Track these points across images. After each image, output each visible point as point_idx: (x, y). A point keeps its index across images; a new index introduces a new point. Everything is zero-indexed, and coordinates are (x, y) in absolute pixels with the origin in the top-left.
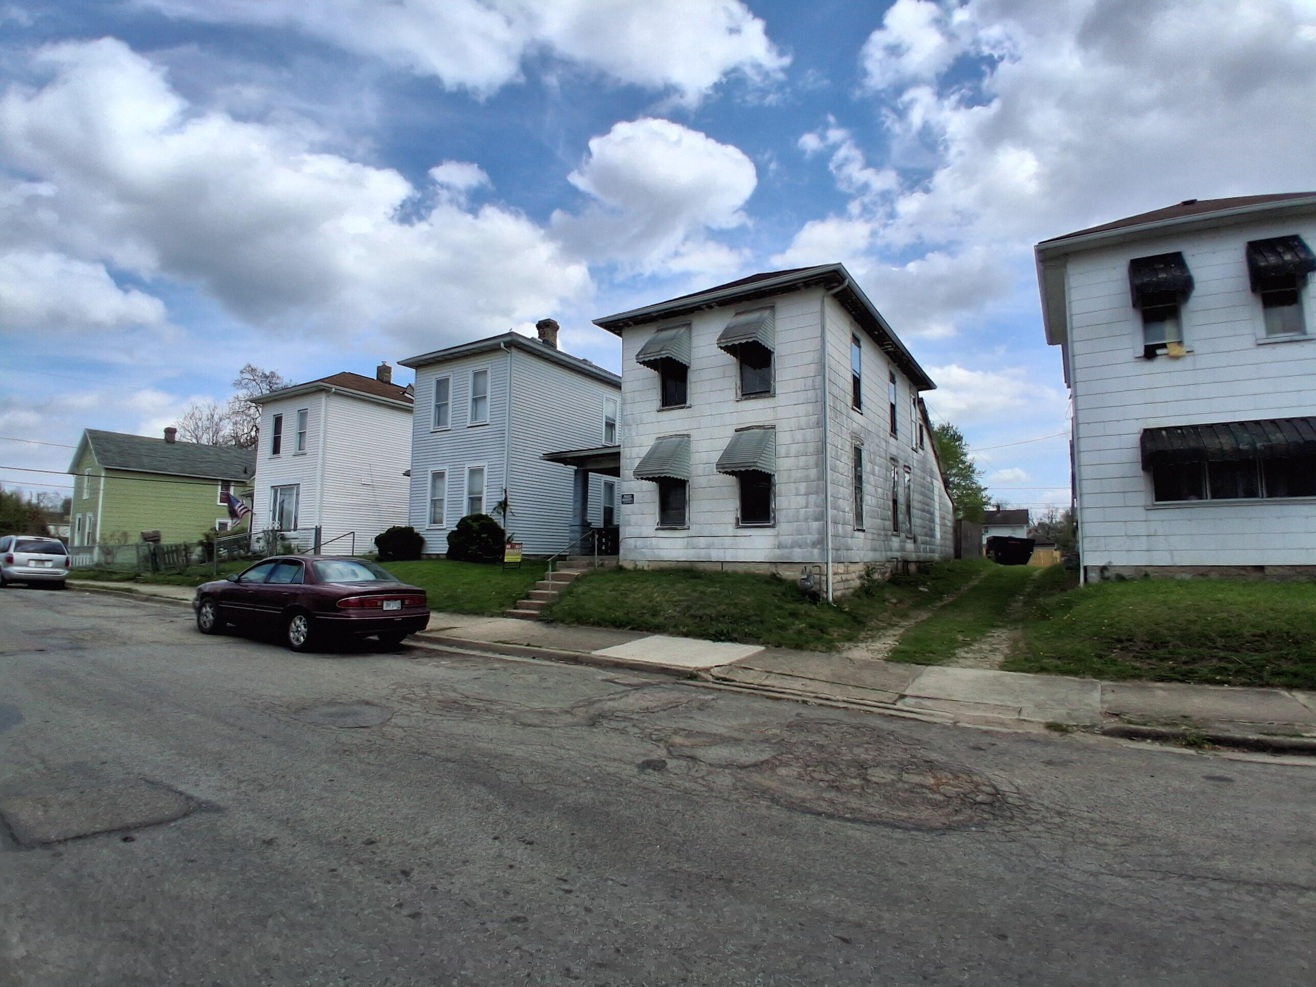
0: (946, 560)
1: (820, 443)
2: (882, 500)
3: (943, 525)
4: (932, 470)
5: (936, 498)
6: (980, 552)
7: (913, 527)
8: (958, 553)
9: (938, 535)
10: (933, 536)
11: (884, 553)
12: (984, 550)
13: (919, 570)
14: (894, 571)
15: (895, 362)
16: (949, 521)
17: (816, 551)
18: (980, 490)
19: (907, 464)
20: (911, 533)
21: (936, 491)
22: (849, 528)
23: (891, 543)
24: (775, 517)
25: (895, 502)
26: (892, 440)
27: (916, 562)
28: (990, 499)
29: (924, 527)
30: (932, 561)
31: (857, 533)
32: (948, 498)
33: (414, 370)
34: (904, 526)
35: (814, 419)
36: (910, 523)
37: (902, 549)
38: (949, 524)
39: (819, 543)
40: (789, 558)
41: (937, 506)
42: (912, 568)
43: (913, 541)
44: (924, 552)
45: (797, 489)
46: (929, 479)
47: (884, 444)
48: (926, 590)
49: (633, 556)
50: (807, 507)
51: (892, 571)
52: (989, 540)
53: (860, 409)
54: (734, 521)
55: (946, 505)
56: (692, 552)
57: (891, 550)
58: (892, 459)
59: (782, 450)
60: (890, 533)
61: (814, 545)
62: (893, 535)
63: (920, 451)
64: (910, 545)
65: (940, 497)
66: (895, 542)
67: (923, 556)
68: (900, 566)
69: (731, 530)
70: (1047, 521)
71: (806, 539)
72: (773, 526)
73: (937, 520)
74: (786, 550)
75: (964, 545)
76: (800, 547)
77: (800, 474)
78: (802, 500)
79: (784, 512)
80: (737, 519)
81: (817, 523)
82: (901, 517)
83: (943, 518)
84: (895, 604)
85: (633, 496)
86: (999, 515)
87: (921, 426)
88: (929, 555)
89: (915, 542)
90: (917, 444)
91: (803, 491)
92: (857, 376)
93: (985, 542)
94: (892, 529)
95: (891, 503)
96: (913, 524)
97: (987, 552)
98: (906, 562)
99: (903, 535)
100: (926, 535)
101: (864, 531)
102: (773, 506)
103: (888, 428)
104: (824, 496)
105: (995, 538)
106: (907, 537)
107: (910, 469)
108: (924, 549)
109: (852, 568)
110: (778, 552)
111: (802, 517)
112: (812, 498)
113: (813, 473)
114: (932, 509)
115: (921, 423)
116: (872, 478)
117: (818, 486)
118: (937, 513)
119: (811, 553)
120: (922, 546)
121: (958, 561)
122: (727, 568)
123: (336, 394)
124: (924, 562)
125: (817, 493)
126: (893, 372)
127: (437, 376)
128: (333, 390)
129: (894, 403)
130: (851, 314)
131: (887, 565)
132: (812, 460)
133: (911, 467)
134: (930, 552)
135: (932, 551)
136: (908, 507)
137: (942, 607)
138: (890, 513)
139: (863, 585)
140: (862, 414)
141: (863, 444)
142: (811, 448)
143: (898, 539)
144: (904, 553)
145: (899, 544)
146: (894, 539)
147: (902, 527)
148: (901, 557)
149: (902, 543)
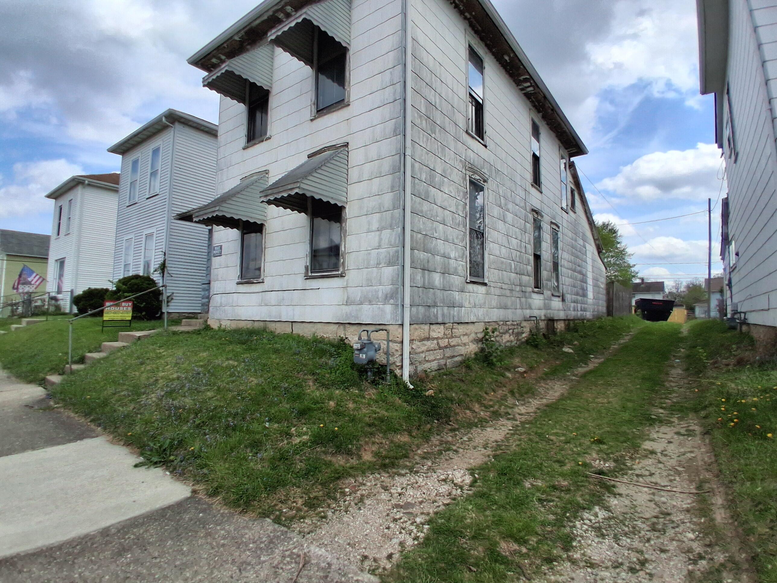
0: (598, 318)
1: (397, 157)
2: (518, 253)
3: (595, 286)
4: (584, 234)
5: (589, 261)
6: (630, 311)
7: (561, 286)
8: (610, 312)
9: (590, 295)
10: (585, 295)
11: (519, 311)
12: (633, 309)
13: (568, 328)
14: (534, 331)
15: (539, 112)
16: (602, 283)
17: (388, 308)
18: (629, 266)
19: (554, 221)
20: (558, 291)
21: (589, 255)
22: (457, 281)
23: (530, 300)
24: (343, 263)
25: (537, 257)
26: (533, 191)
27: (564, 320)
28: (637, 273)
29: (574, 287)
30: (583, 320)
31: (471, 287)
32: (601, 263)
33: (121, 156)
34: (549, 283)
35: (391, 125)
36: (557, 280)
37: (547, 307)
38: (603, 286)
39: (392, 297)
40: (357, 317)
41: (590, 268)
42: (560, 326)
43: (560, 299)
44: (574, 310)
45: (369, 223)
46: (581, 242)
47: (522, 194)
48: (571, 351)
49: (217, 315)
50: (379, 247)
51: (531, 331)
52: (637, 302)
53: (483, 139)
54: (303, 270)
55: (599, 269)
56: (265, 309)
57: (530, 308)
58: (533, 210)
59: (354, 174)
60: (530, 289)
61: (387, 298)
62: (534, 292)
63: (571, 213)
64: (556, 303)
65: (594, 260)
66: (537, 300)
67: (572, 314)
68: (542, 325)
69: (300, 282)
70: (674, 291)
71: (377, 292)
72: (342, 276)
73: (590, 281)
74: (354, 307)
75: (615, 304)
76: (370, 302)
77: (372, 203)
78: (373, 238)
79: (353, 256)
80: (306, 268)
81: (391, 268)
82: (545, 274)
83: (595, 279)
84: (522, 374)
85: (221, 246)
86: (642, 286)
87: (572, 191)
88: (579, 313)
89: (563, 300)
90: (567, 205)
91: (375, 226)
92: (481, 101)
93: (634, 303)
94: (533, 285)
95: (532, 258)
96: (560, 282)
97: (635, 311)
98: (551, 321)
99: (548, 293)
100: (577, 294)
101: (485, 284)
102: (343, 249)
103: (529, 176)
104: (400, 230)
105: (643, 300)
106: (553, 295)
107: (559, 227)
108: (574, 308)
109: (460, 330)
110: (346, 309)
111: (373, 262)
112: (386, 233)
113: (388, 199)
114: (584, 271)
115: (573, 187)
116: (500, 225)
117: (392, 217)
118: (590, 275)
119: (383, 311)
120: (572, 305)
121: (610, 318)
122: (298, 330)
123: (89, 185)
124: (574, 320)
125: (391, 227)
126: (537, 121)
127: (132, 159)
128: (87, 182)
129: (537, 154)
130: (465, 18)
131: (524, 324)
132: (387, 181)
133: (560, 226)
134: (581, 310)
135: (584, 310)
136: (556, 266)
137: (584, 375)
138: (530, 268)
139: (482, 350)
140: (486, 146)
141: (485, 181)
142: (387, 165)
143: (541, 297)
144: (549, 311)
145: (542, 302)
146: (534, 296)
147: (547, 284)
148: (545, 316)
149: (546, 301)
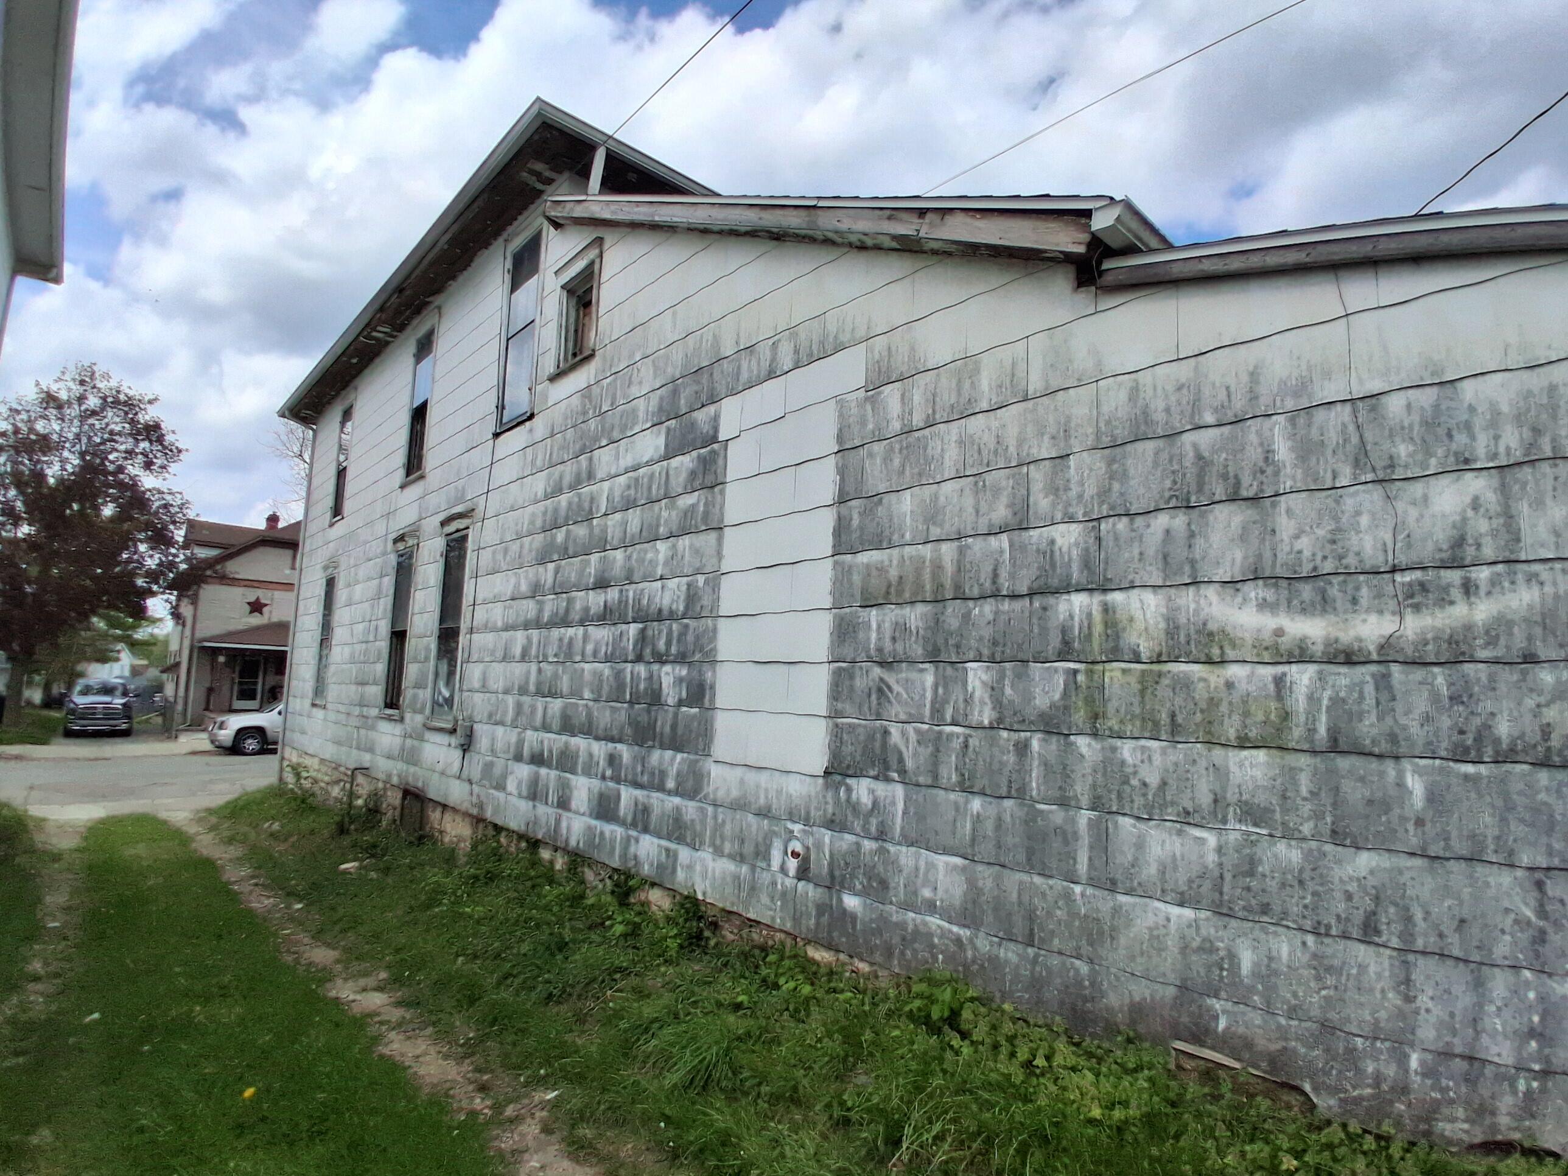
7: (460, 697)
19: (453, 512)
22: (307, 703)
23: (372, 734)
25: (398, 638)
27: (474, 818)
34: (421, 693)
36: (451, 683)
37: (411, 757)
42: (453, 830)
43: (460, 741)
53: (341, 513)
58: (396, 541)
60: (374, 712)
62: (382, 717)
64: (441, 752)
66: (387, 735)
68: (391, 797)
82: (411, 671)
89: (471, 746)
92: (345, 464)
94: (381, 702)
95: (385, 645)
96: (460, 686)
98: (416, 799)
99: (413, 720)
101: (323, 707)
103: (397, 478)
106: (430, 727)
107: (471, 513)
116: (346, 613)
124: (516, 834)
138: (381, 667)
140: (343, 518)
141: (338, 567)
143: (398, 729)
144: (412, 769)
145: (398, 741)
146: (384, 726)
147: (415, 696)
148: (399, 776)
149: (409, 742)
